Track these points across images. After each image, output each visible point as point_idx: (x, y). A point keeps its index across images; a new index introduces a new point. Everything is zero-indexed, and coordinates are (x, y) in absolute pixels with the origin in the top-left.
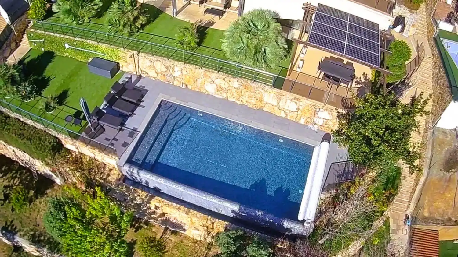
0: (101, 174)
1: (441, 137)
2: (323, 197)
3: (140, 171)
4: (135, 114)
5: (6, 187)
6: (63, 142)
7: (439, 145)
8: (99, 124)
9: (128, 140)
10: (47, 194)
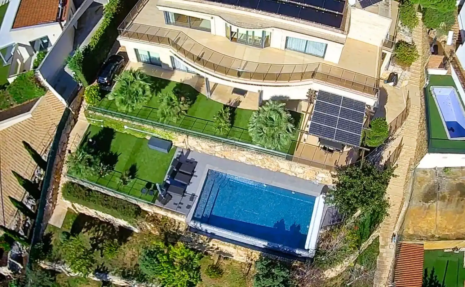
0: (173, 226)
1: (422, 175)
2: (321, 232)
3: (202, 224)
4: (191, 183)
5: (91, 239)
6: (141, 207)
7: (419, 182)
8: (167, 193)
9: (190, 203)
10: (128, 241)
